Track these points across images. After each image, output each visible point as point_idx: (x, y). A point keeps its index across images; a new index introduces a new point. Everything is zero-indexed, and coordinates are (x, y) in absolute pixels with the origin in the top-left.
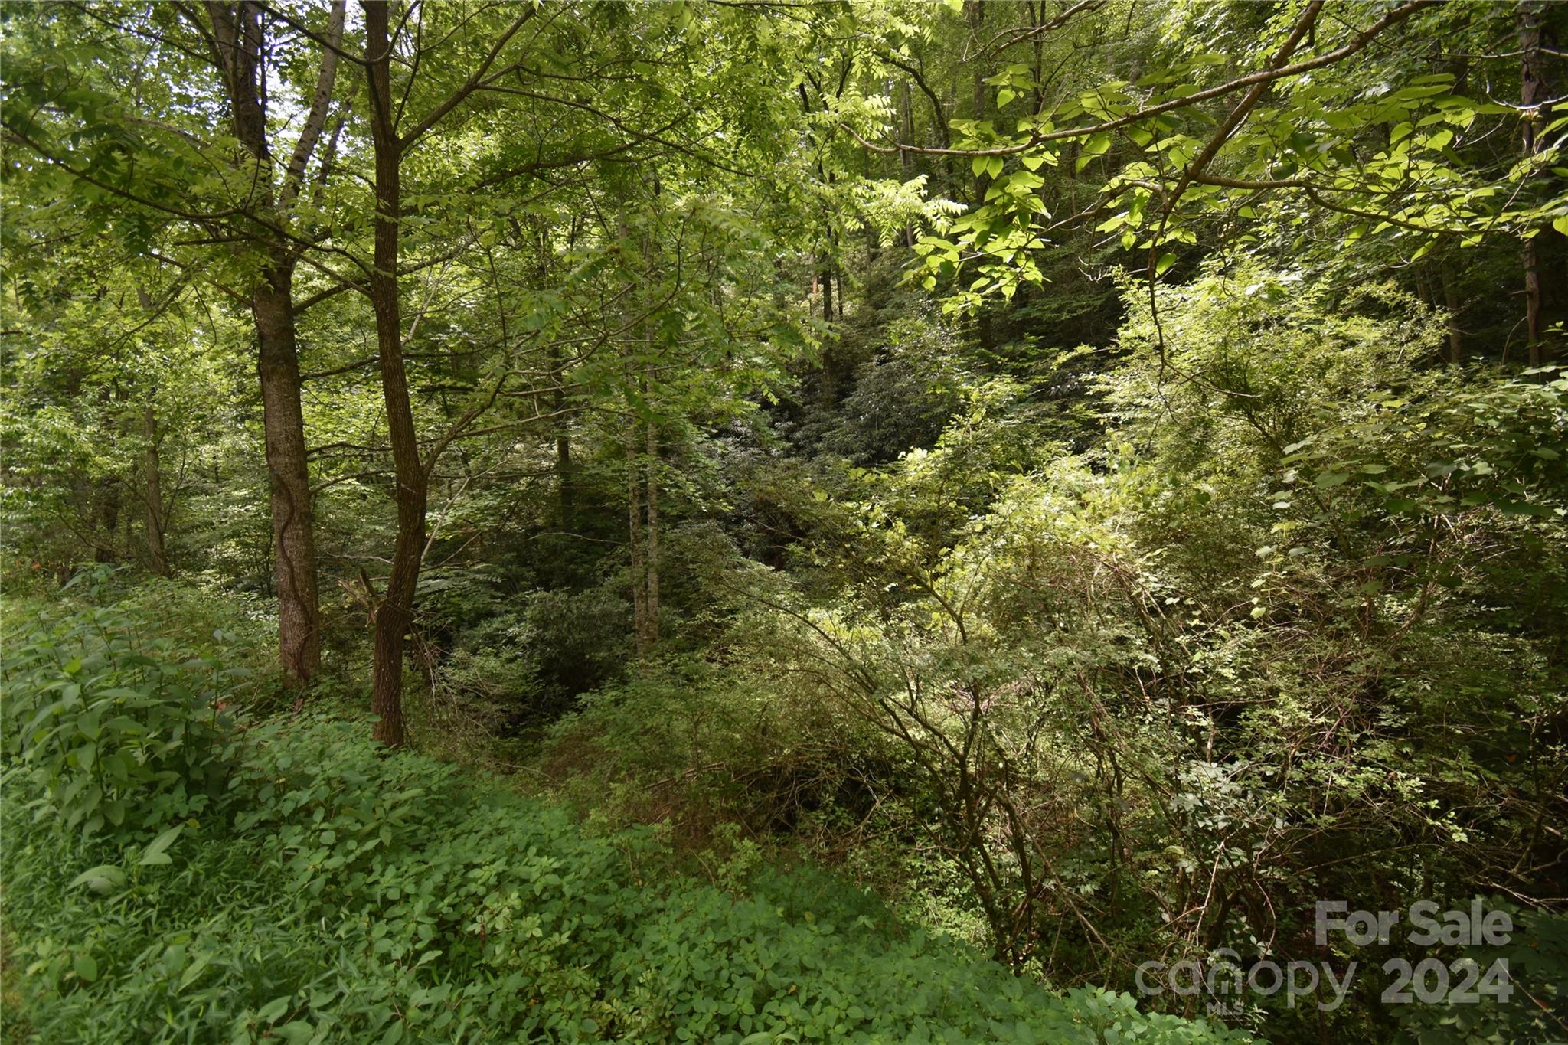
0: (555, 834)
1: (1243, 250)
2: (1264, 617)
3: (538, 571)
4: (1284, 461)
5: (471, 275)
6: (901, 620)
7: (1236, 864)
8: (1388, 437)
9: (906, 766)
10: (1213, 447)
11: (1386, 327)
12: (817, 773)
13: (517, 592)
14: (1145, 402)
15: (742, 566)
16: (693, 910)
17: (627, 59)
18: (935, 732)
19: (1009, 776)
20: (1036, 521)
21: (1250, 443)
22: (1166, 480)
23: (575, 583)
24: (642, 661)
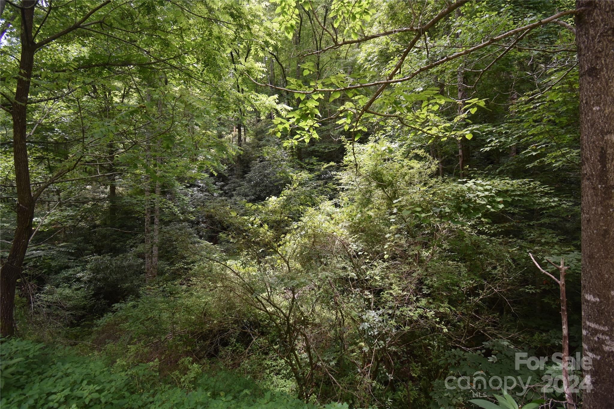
0: (97, 373)
1: (381, 135)
2: (388, 258)
3: (95, 246)
4: (393, 206)
5: (69, 107)
6: (265, 264)
7: (381, 347)
8: (422, 199)
9: (266, 323)
10: (372, 199)
11: (422, 163)
12: (229, 330)
13: (83, 256)
14: (352, 183)
15: (199, 242)
16: (168, 400)
17: (155, 27)
18: (277, 308)
19: (305, 323)
20: (316, 225)
21: (383, 199)
22: (359, 211)
23: (115, 252)
24: (148, 287)
